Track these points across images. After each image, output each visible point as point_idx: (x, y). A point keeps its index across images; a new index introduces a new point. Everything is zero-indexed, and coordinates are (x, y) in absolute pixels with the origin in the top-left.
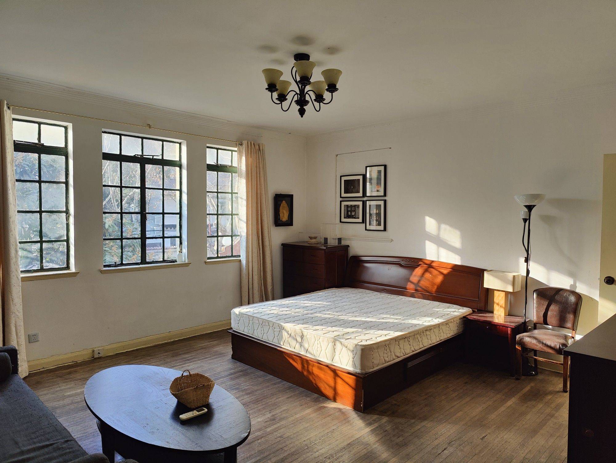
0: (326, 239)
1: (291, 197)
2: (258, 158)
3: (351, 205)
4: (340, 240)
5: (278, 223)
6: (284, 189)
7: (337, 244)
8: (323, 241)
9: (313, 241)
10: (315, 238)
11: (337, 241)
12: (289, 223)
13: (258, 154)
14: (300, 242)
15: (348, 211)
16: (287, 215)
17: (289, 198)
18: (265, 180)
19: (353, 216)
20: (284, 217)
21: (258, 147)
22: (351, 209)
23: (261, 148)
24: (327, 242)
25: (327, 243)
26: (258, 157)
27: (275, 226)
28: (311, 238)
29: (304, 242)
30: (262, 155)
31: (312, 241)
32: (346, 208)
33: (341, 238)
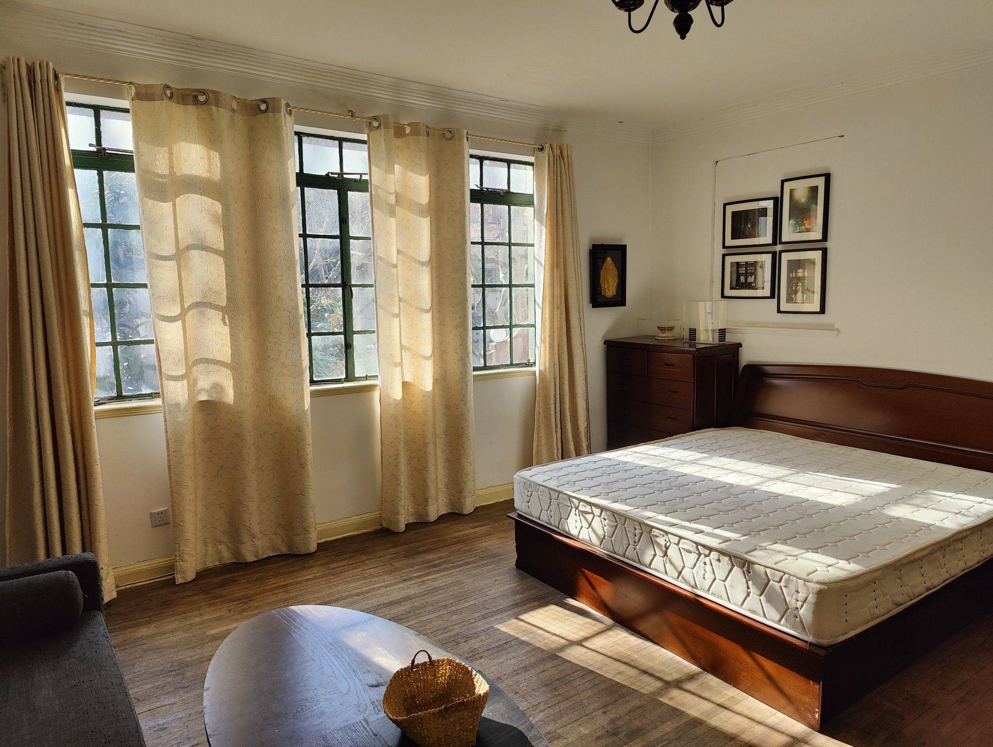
0: (693, 332)
1: (622, 249)
2: (559, 174)
3: (746, 262)
4: (722, 332)
5: (598, 300)
6: (609, 234)
7: (717, 341)
8: (686, 334)
9: (667, 334)
10: (671, 329)
11: (717, 335)
12: (619, 300)
13: (559, 165)
14: (639, 337)
15: (738, 276)
16: (615, 285)
17: (619, 252)
18: (574, 217)
19: (750, 283)
20: (609, 289)
21: (559, 151)
22: (746, 270)
23: (565, 154)
24: (695, 337)
25: (695, 340)
26: (559, 171)
27: (593, 307)
28: (662, 329)
29: (646, 337)
30: (567, 167)
31: (664, 335)
32: (735, 268)
33: (725, 329)
